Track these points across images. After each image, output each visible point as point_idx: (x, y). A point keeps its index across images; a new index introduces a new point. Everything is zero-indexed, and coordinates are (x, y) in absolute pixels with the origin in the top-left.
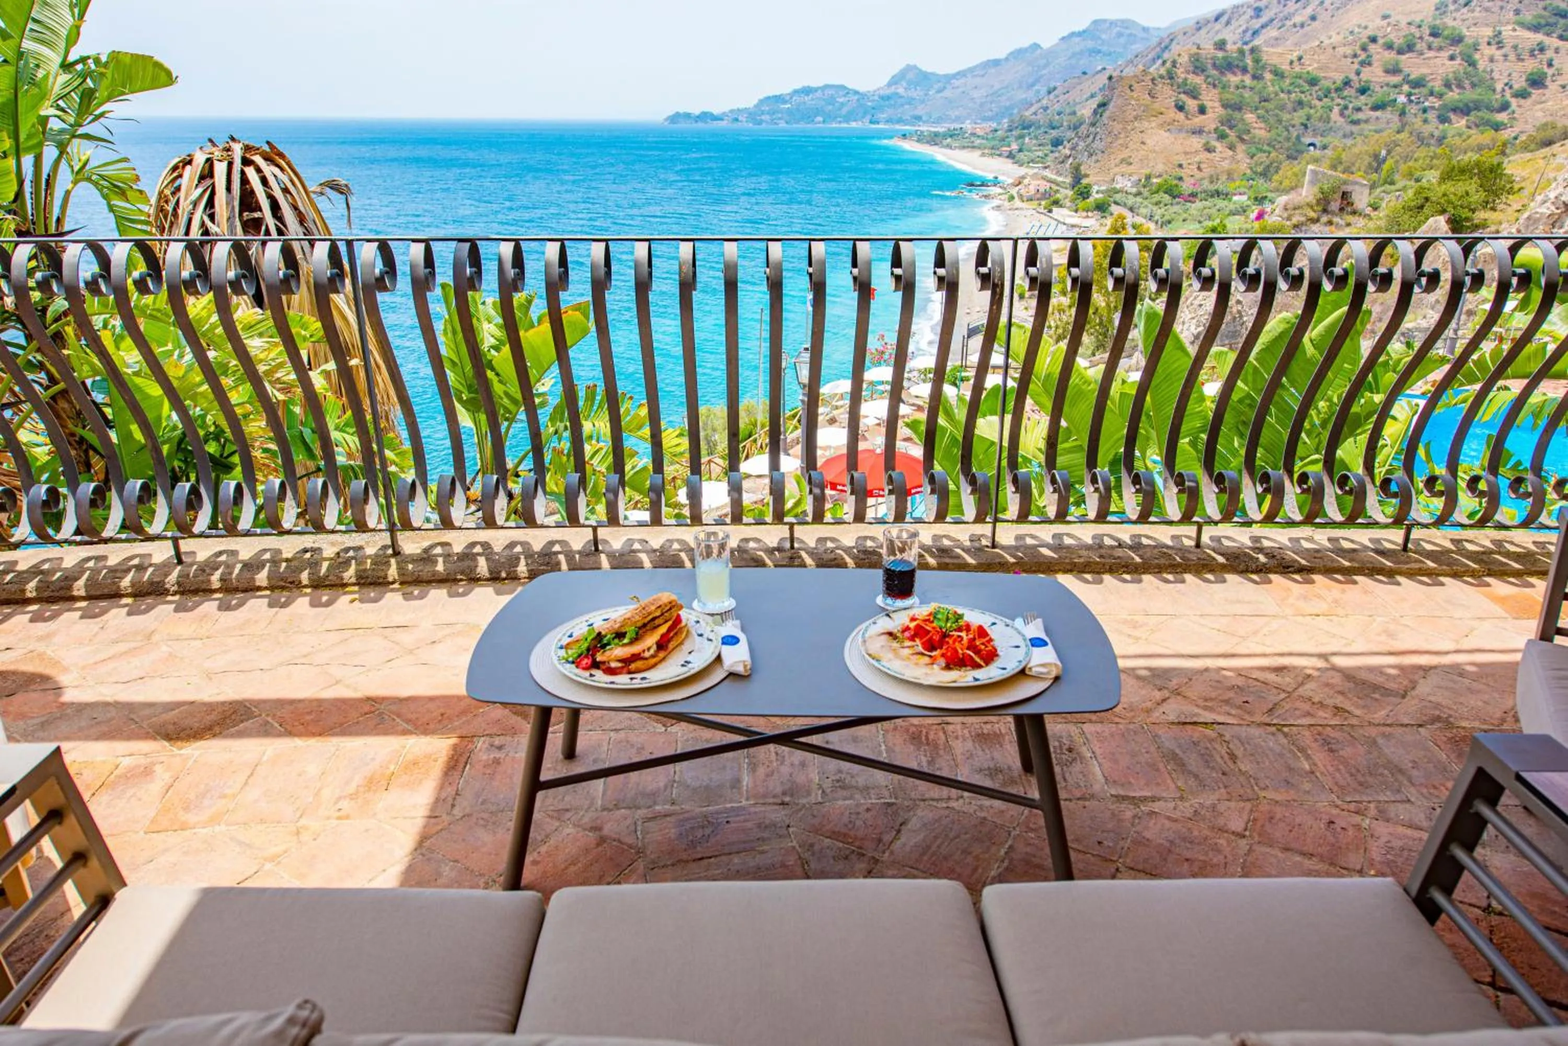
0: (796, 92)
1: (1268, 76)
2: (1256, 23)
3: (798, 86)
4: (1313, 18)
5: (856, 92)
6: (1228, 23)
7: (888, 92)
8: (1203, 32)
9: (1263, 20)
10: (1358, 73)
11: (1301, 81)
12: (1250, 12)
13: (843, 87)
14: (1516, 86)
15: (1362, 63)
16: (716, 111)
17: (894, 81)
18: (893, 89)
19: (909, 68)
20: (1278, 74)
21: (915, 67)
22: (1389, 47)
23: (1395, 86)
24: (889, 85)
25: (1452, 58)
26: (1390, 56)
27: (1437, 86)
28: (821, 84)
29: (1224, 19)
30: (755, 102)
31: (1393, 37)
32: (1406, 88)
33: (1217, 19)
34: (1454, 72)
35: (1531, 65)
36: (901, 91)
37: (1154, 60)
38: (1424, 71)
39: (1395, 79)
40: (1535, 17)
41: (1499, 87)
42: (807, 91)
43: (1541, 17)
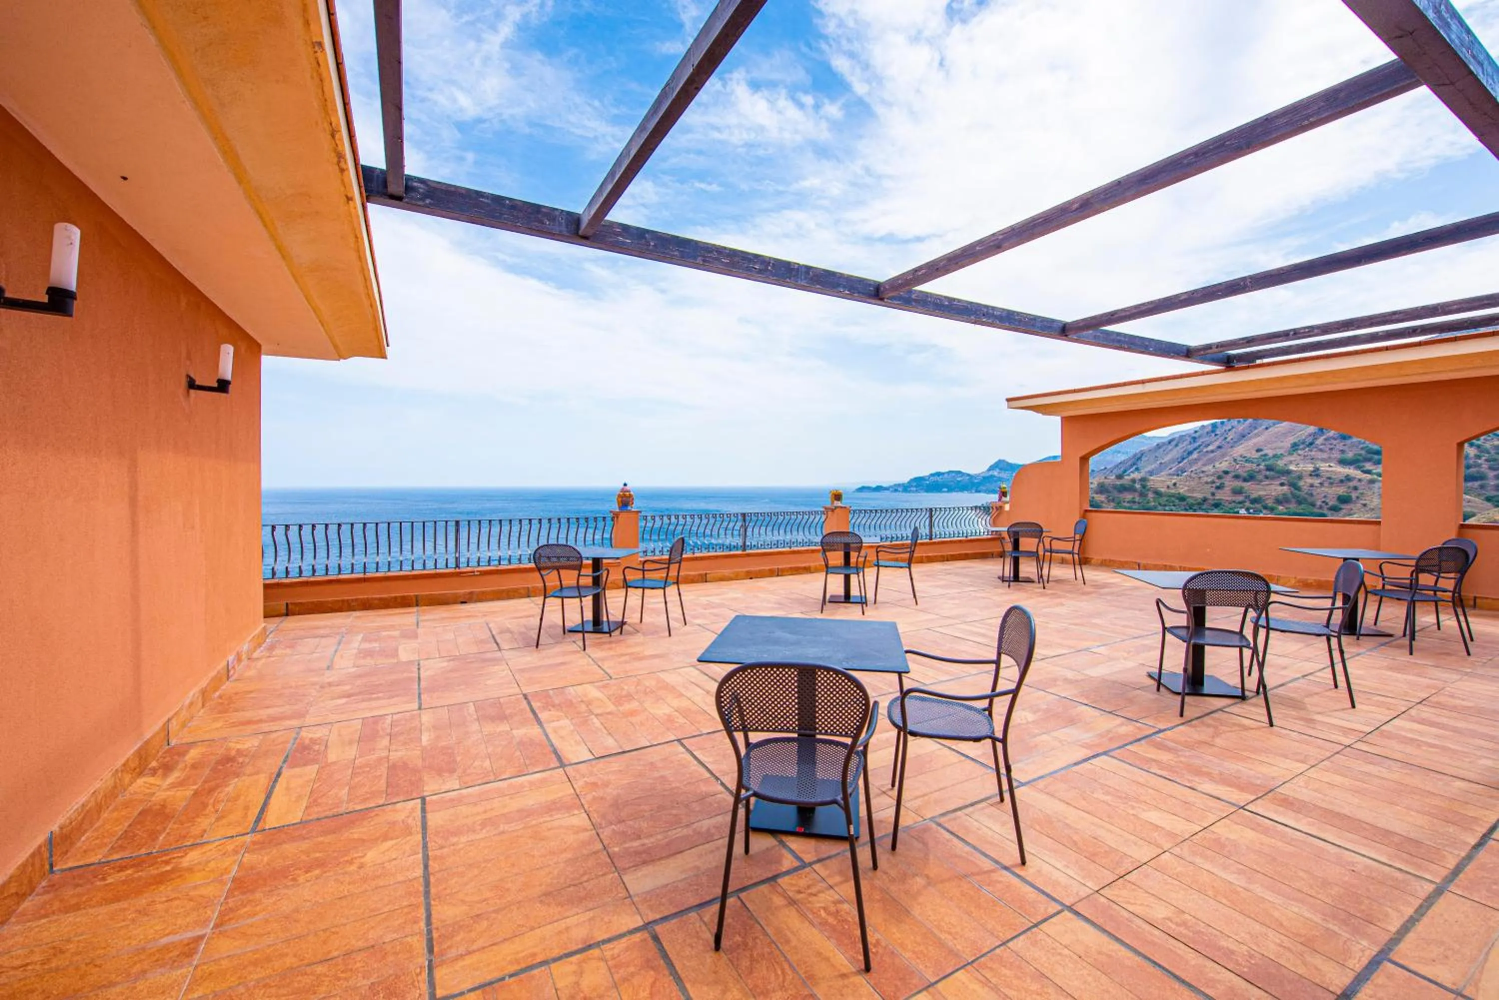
0: (932, 475)
1: (1151, 495)
2: (1190, 448)
3: (933, 472)
4: (1219, 447)
5: (969, 475)
6: (1177, 445)
7: (987, 475)
8: (1161, 450)
9: (1196, 445)
10: (1213, 494)
11: (1173, 499)
12: (1189, 439)
13: (959, 472)
14: (1331, 504)
15: (1218, 488)
16: (885, 485)
17: (992, 468)
18: (991, 473)
19: (1000, 461)
20: (1157, 493)
21: (1004, 461)
22: (1237, 477)
23: (1240, 503)
24: (989, 470)
25: (1282, 484)
26: (1238, 484)
27: (1270, 503)
28: (947, 470)
29: (1174, 443)
30: (908, 480)
31: (1240, 472)
32: (1247, 504)
33: (1170, 442)
34: (1284, 494)
35: (1341, 491)
36: (996, 473)
37: (1131, 466)
38: (1262, 493)
39: (1240, 498)
40: (1355, 455)
41: (1319, 503)
42: (939, 474)
43: (1360, 455)
